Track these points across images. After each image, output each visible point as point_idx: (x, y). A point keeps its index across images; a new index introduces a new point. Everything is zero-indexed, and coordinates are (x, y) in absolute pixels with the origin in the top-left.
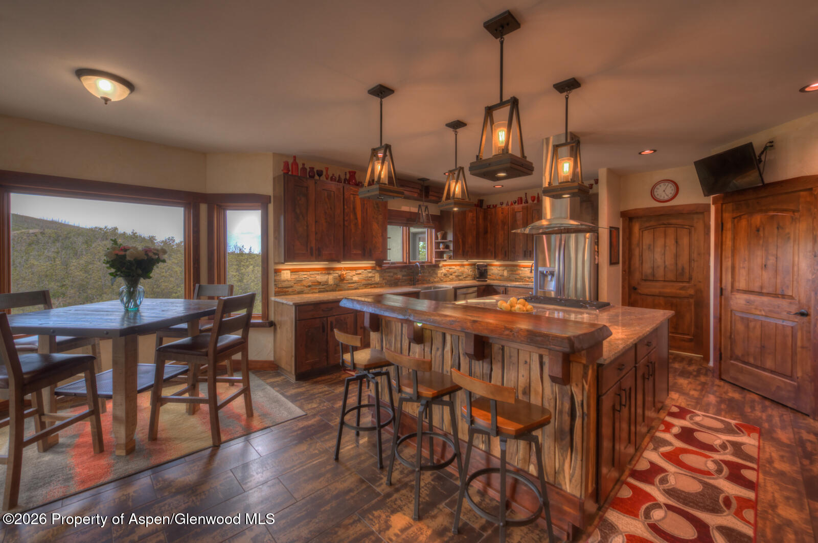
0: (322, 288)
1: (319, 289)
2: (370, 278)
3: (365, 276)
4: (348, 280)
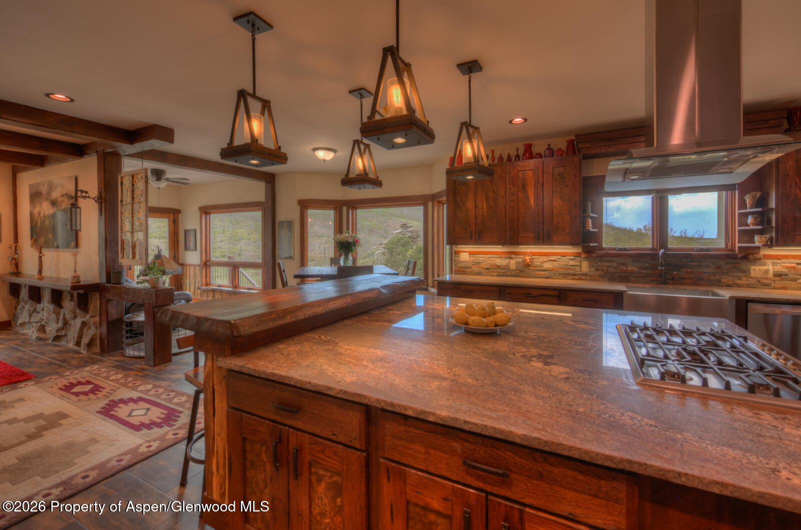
0: (502, 272)
1: (498, 272)
2: (572, 267)
3: (563, 264)
4: (536, 267)
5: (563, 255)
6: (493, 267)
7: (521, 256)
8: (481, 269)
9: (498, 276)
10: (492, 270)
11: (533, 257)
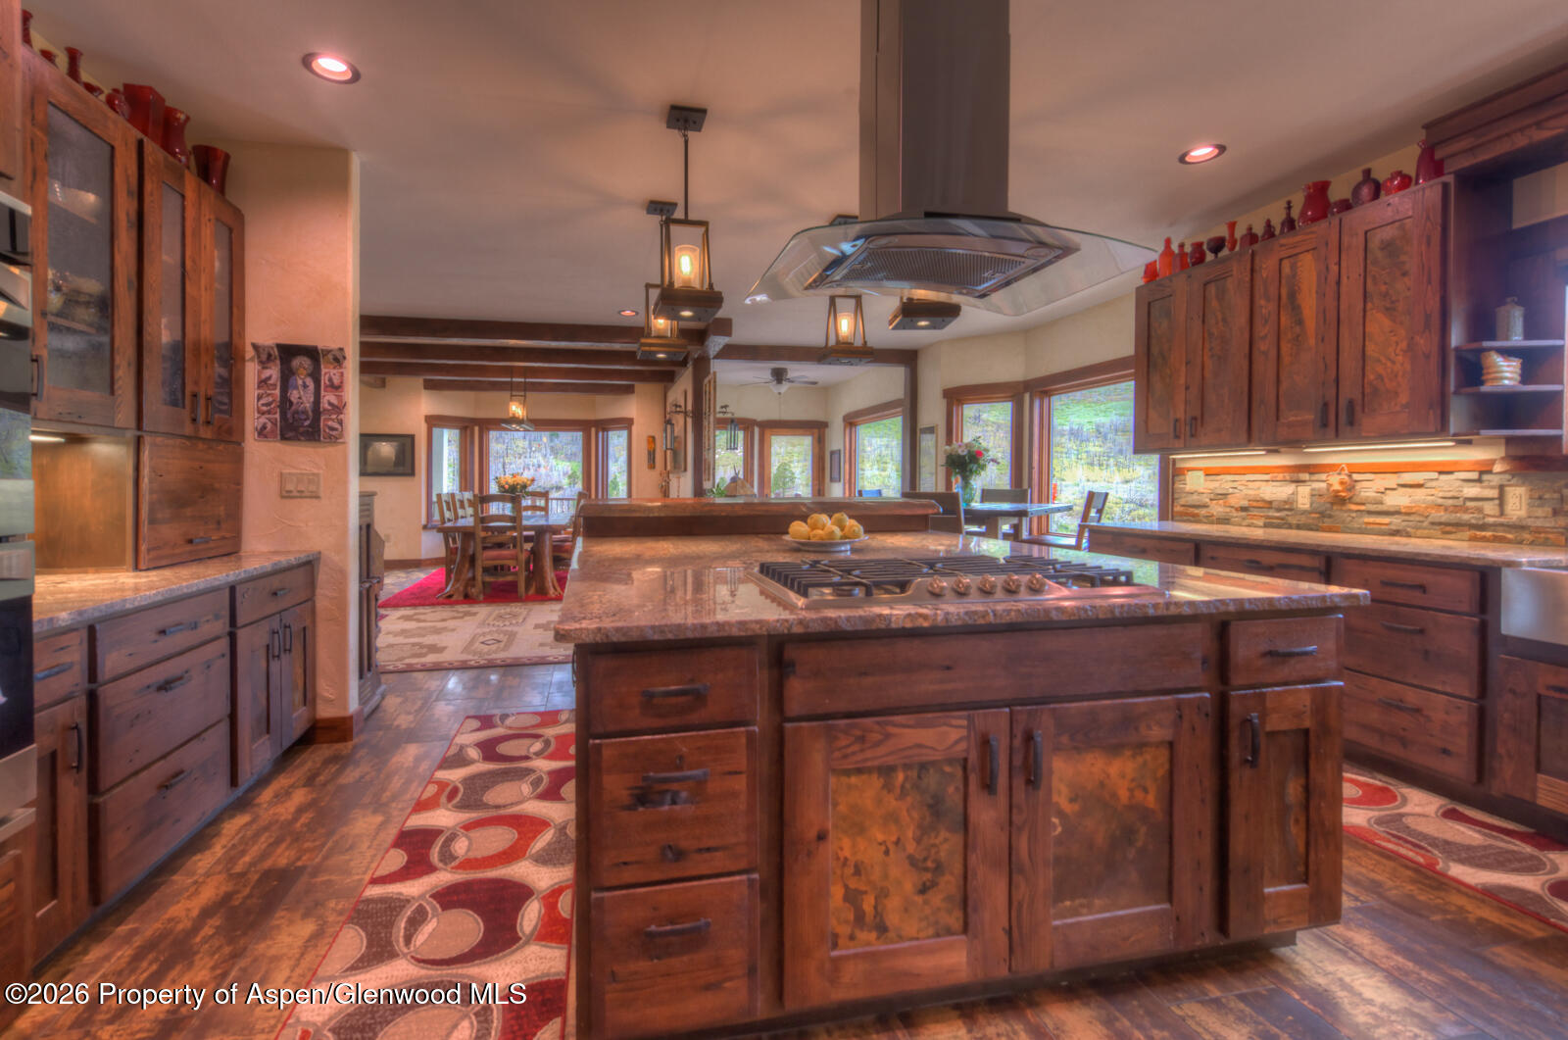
0: (1277, 518)
1: (1268, 517)
2: (1470, 504)
3: (1441, 494)
4: (1363, 504)
5: (1445, 470)
6: (1255, 504)
7: (1323, 477)
8: (1228, 510)
9: (1266, 526)
10: (1255, 512)
11: (1356, 477)
